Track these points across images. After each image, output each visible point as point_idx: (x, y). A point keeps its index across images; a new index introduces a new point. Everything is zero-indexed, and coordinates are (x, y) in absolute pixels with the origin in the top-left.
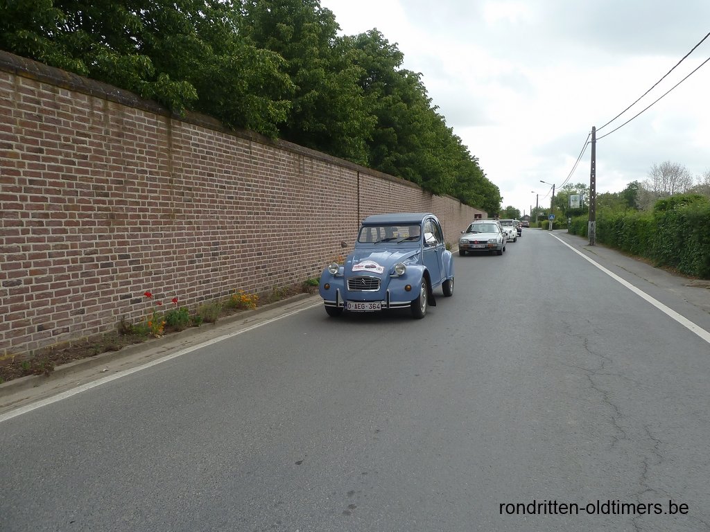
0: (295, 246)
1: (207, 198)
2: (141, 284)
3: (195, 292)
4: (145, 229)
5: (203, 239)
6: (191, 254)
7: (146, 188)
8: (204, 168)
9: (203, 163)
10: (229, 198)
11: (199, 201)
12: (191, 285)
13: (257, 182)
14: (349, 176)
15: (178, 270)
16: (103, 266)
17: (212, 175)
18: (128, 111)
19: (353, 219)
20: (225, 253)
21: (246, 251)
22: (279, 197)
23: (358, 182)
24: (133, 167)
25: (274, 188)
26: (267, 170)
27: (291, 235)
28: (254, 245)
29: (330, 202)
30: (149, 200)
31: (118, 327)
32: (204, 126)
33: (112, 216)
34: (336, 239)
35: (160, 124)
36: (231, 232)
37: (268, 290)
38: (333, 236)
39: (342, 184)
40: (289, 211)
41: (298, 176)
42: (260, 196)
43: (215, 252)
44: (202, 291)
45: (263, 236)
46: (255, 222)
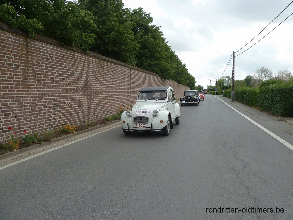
0: (99, 102)
1: (49, 79)
2: (9, 122)
3: (43, 125)
4: (12, 94)
5: (47, 99)
6: (40, 107)
7: (12, 73)
8: (47, 64)
9: (47, 61)
10: (62, 79)
11: (45, 80)
12: (40, 122)
13: (78, 72)
14: (126, 70)
15: (32, 115)
17: (53, 68)
19: (128, 90)
20: (60, 106)
21: (72, 105)
22: (90, 79)
23: (131, 73)
24: (3, 62)
25: (88, 75)
26: (84, 66)
27: (97, 97)
28: (77, 102)
29: (117, 82)
30: (14, 79)
32: (48, 43)
34: (120, 99)
35: (21, 40)
36: (64, 96)
37: (84, 123)
38: (118, 97)
39: (123, 74)
40: (96, 86)
41: (100, 69)
42: (80, 78)
43: (55, 105)
44: (47, 125)
45: (82, 98)
46: (77, 91)
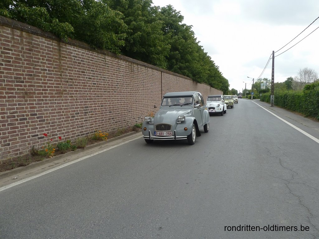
0: (130, 108)
1: (81, 84)
2: (44, 129)
3: (75, 132)
4: (46, 100)
5: (79, 105)
6: (73, 113)
7: (46, 79)
8: (79, 69)
9: (79, 66)
10: (94, 84)
11: (77, 85)
12: (73, 128)
13: (109, 76)
14: (157, 73)
15: (65, 121)
16: (21, 120)
17: (84, 72)
18: (35, 38)
19: (159, 95)
20: (92, 112)
21: (103, 111)
22: (121, 84)
23: (162, 77)
24: (38, 67)
25: (118, 79)
26: (115, 70)
27: (127, 102)
28: (108, 108)
29: (147, 86)
30: (48, 85)
31: (31, 152)
32: (79, 47)
33: (26, 93)
34: (150, 104)
35: (54, 45)
36: (95, 101)
37: (115, 130)
38: (149, 103)
39: (153, 78)
40: (126, 90)
41: (131, 73)
42: (111, 83)
43: (86, 111)
44: (79, 131)
45: (113, 103)
46: (108, 96)
